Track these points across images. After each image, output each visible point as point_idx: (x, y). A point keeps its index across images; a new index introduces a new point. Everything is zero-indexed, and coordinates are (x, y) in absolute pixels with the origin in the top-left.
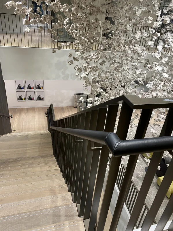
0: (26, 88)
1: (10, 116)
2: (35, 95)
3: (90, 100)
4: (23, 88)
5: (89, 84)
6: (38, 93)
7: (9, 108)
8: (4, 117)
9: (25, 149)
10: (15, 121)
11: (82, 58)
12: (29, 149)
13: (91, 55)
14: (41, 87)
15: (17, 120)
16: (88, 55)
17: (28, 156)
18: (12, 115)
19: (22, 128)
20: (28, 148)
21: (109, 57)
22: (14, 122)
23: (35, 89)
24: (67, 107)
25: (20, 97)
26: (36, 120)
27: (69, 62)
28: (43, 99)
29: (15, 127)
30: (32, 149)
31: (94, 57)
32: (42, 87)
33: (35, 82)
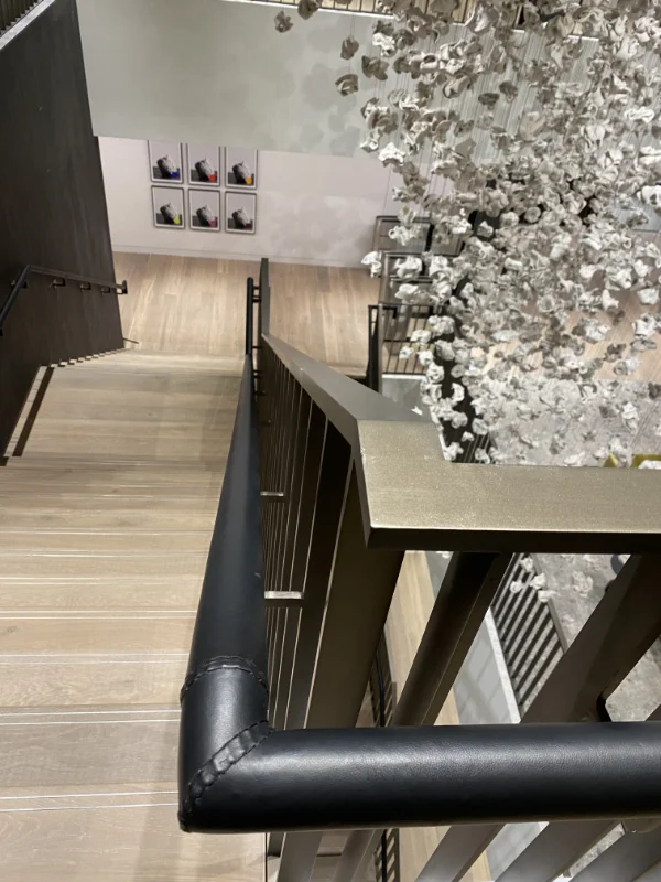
0: (187, 175)
1: (119, 286)
2: (222, 207)
3: (406, 272)
4: (176, 175)
5: (414, 195)
6: (235, 201)
7: (114, 249)
8: (90, 288)
9: (153, 425)
10: (139, 307)
11: (400, 65)
12: (167, 429)
13: (438, 56)
14: (247, 177)
15: (146, 302)
16: (423, 55)
17: (160, 452)
18: (125, 283)
19: (163, 334)
20: (162, 424)
21: (530, 66)
22: (135, 308)
23: (223, 182)
24: (343, 271)
25: (163, 209)
26: (217, 312)
27: (338, 83)
28: (249, 226)
29: (139, 328)
30: (176, 429)
31: (451, 68)
32: (250, 176)
33: (222, 152)
